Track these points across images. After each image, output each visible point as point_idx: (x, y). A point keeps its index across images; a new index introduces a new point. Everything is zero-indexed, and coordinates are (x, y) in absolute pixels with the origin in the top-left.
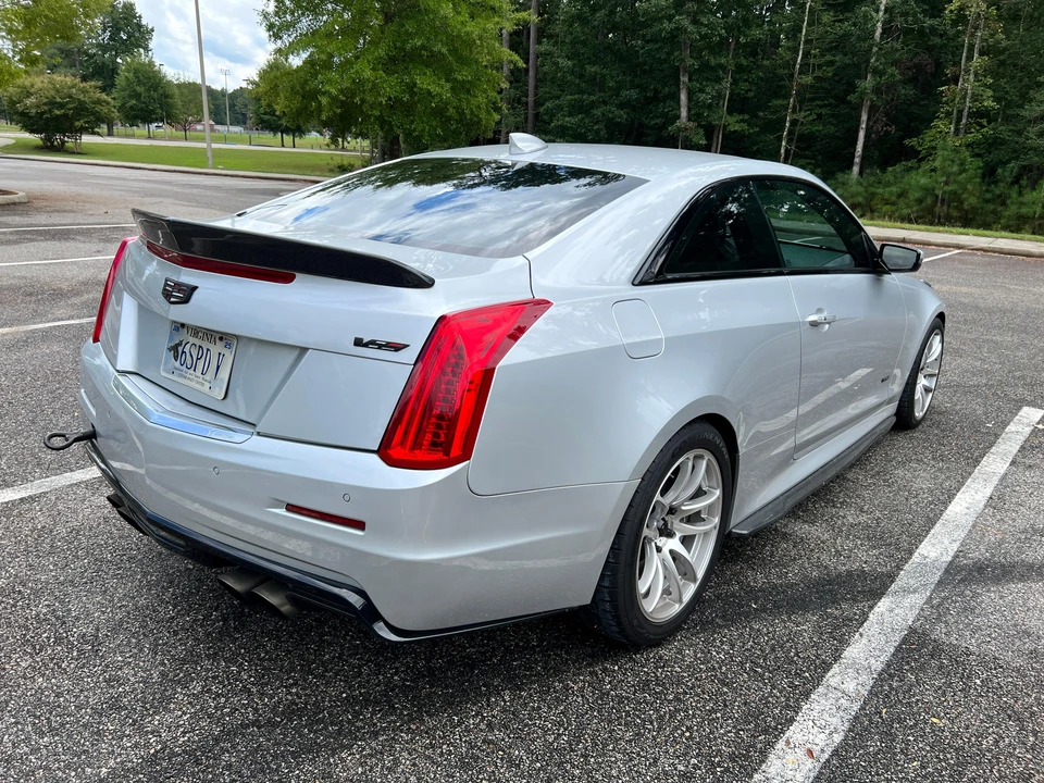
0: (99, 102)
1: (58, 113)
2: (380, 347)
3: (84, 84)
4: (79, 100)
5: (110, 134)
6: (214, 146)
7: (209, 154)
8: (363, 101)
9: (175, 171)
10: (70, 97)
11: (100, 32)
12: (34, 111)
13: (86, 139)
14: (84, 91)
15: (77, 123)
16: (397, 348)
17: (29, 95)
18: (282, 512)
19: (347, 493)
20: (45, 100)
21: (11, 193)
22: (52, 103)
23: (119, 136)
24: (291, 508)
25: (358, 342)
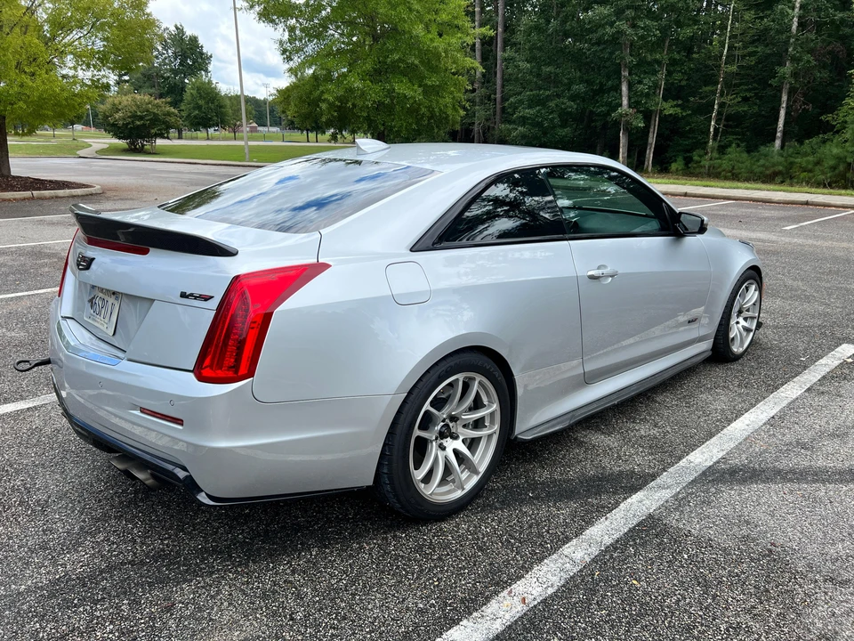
0: (169, 114)
1: (138, 123)
2: (196, 298)
3: (158, 101)
4: (154, 113)
5: (180, 137)
6: (251, 143)
7: (246, 151)
8: (354, 105)
9: (220, 165)
10: (147, 111)
11: (172, 60)
12: (121, 122)
13: (160, 142)
14: (158, 106)
15: (153, 131)
16: (207, 298)
17: (118, 110)
18: (138, 413)
19: (172, 399)
20: (129, 114)
21: (91, 187)
22: (134, 116)
23: (186, 139)
24: (143, 410)
25: (183, 295)
